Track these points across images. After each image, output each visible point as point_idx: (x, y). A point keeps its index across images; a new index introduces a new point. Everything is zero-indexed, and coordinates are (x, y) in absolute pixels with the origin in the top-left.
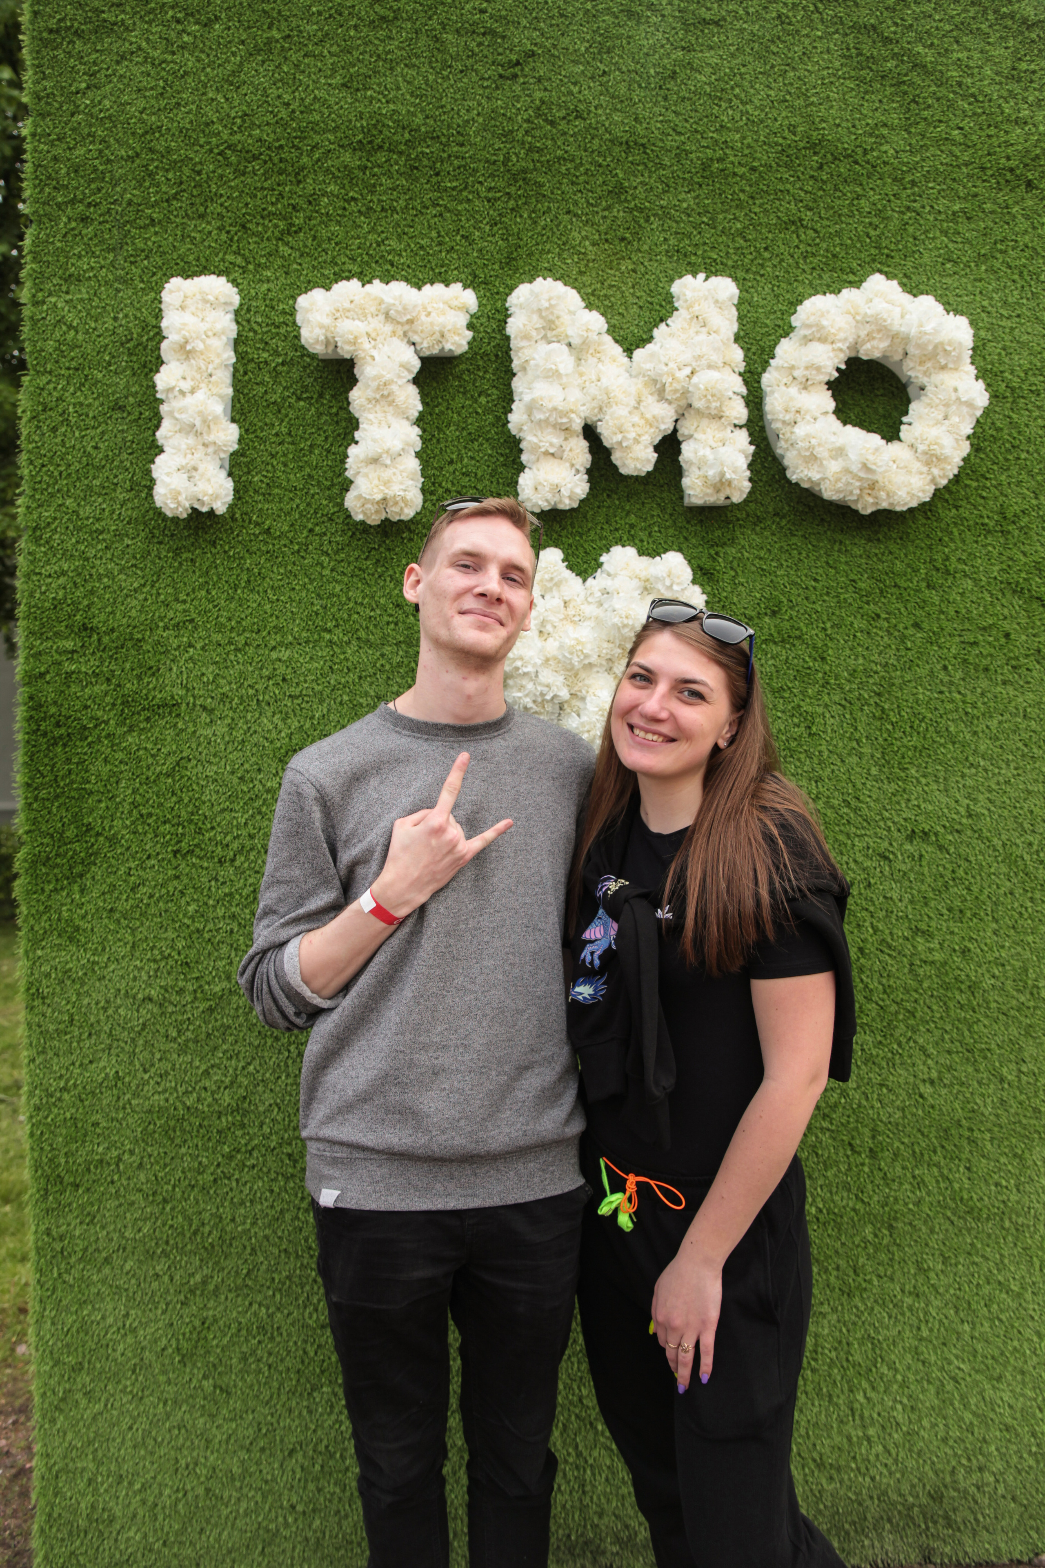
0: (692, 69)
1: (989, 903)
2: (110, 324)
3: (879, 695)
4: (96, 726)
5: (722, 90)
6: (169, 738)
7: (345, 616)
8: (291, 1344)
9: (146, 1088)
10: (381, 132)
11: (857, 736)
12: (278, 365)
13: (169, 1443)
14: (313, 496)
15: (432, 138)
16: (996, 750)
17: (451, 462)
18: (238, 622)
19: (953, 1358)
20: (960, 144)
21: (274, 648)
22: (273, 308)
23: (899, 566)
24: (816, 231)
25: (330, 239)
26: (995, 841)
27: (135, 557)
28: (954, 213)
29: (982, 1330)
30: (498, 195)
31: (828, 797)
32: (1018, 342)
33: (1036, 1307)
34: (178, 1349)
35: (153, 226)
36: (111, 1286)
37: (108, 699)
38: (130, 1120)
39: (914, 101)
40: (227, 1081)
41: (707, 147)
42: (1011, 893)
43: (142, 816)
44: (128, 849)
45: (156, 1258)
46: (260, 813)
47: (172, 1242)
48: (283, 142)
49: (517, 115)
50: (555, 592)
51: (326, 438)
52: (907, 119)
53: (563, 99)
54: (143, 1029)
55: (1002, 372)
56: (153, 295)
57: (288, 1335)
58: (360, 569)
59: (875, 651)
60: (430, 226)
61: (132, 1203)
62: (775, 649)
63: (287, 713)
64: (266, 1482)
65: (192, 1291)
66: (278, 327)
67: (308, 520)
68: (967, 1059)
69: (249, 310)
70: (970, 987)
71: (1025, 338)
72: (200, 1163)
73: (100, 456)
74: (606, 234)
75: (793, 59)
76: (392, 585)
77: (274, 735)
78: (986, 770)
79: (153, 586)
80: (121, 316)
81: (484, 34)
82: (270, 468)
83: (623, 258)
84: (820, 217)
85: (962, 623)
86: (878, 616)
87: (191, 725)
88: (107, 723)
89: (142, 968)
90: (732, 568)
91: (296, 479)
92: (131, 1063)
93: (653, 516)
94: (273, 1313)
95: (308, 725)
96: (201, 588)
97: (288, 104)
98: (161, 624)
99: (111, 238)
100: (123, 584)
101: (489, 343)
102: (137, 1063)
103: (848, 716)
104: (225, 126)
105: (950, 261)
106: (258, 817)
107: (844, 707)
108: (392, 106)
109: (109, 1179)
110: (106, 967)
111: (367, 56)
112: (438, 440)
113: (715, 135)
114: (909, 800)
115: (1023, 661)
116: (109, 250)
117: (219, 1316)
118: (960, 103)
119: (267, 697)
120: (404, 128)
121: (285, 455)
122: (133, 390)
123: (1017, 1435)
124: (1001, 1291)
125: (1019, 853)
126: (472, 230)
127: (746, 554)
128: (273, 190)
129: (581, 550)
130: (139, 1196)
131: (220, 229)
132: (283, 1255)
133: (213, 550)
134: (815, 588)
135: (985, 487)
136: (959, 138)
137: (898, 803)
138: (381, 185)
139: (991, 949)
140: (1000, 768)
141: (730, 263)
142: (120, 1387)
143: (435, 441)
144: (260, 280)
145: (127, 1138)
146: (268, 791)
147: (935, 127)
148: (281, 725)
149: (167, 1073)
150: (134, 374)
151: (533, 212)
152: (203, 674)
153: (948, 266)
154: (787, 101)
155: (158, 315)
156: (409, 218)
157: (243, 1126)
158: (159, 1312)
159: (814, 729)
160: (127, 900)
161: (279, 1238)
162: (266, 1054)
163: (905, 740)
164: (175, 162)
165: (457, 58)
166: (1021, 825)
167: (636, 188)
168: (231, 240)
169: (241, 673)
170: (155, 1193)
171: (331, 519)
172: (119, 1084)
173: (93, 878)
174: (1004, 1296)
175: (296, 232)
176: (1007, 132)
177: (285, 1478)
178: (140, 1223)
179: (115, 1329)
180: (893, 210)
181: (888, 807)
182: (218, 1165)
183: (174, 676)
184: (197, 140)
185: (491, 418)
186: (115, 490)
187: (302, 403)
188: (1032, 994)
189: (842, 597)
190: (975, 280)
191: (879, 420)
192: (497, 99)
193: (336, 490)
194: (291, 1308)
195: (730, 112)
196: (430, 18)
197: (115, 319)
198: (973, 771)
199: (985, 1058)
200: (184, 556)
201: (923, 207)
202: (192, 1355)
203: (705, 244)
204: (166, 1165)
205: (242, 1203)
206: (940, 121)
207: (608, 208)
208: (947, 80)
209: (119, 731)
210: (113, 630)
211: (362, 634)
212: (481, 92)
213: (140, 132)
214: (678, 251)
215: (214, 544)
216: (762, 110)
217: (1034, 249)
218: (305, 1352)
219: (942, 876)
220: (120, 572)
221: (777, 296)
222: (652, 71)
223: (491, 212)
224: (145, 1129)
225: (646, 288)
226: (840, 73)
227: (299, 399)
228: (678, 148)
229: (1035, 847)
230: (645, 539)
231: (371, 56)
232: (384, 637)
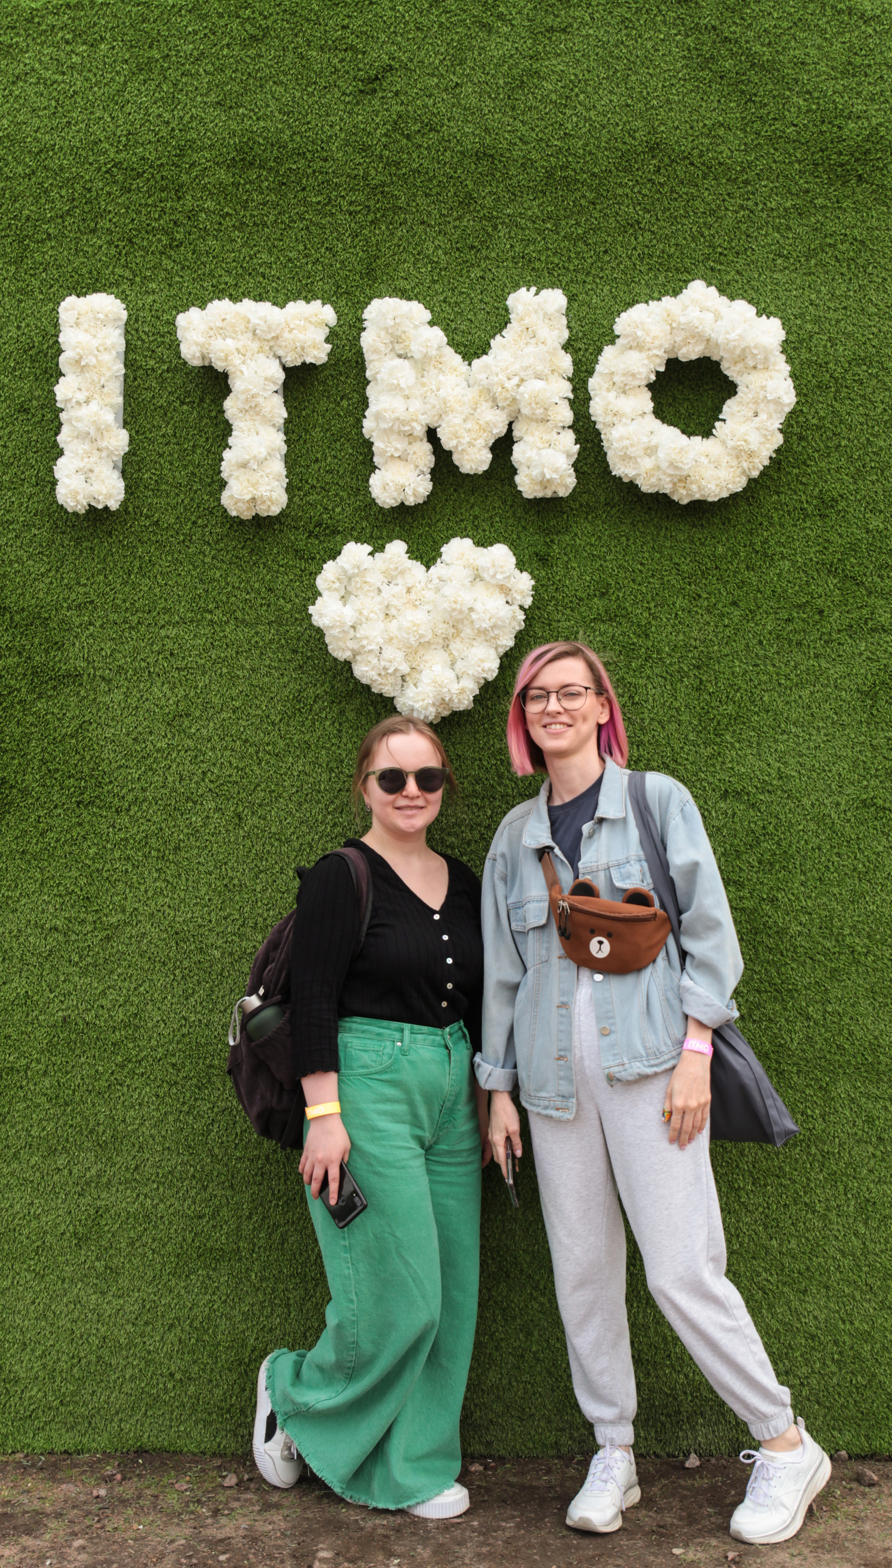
0: (539, 77)
1: (797, 856)
2: (14, 332)
3: (699, 668)
4: (9, 693)
5: (567, 97)
6: (73, 704)
7: (224, 598)
8: (172, 1231)
9: (51, 1005)
10: (252, 149)
11: (677, 705)
12: (163, 371)
13: (66, 1316)
14: (196, 492)
15: (299, 154)
16: (807, 718)
17: (317, 460)
18: (132, 604)
19: (761, 1270)
20: (794, 141)
21: (163, 627)
22: (158, 318)
23: (720, 550)
24: (653, 233)
25: (207, 253)
26: (805, 801)
27: (41, 546)
28: (786, 210)
29: (790, 1247)
30: (359, 208)
31: (649, 760)
32: (844, 333)
33: (841, 1228)
34: (75, 1233)
35: (50, 240)
36: (18, 1178)
37: (20, 670)
38: (38, 1034)
39: (750, 100)
40: (121, 1000)
41: (552, 155)
42: (819, 849)
43: (49, 771)
44: (38, 799)
45: (57, 1154)
46: (151, 769)
47: (71, 1140)
48: (164, 160)
49: (375, 130)
50: (399, 580)
51: (207, 439)
52: (743, 118)
53: (419, 112)
54: (49, 955)
55: (826, 363)
56: (51, 305)
57: (170, 1223)
58: (237, 557)
59: (695, 627)
60: (297, 240)
61: (39, 1105)
62: (603, 627)
63: (174, 683)
64: (149, 1352)
65: (88, 1184)
66: (163, 336)
67: (192, 513)
68: (775, 998)
69: (137, 320)
70: (777, 932)
71: (850, 328)
72: (97, 1071)
73: (9, 454)
74: (457, 243)
75: (634, 63)
76: (265, 572)
77: (163, 702)
78: (798, 736)
79: (57, 571)
80: (23, 325)
81: (346, 50)
82: (158, 466)
83: (472, 265)
84: (657, 219)
85: (779, 602)
86: (700, 596)
87: (92, 693)
88: (19, 690)
89: (50, 902)
90: (565, 554)
91: (181, 476)
92: (39, 984)
93: (494, 508)
94: (157, 1204)
95: (192, 694)
96: (100, 572)
97: (168, 123)
98: (65, 605)
99: (12, 252)
100: (32, 570)
101: (350, 350)
102: (44, 984)
103: (668, 687)
104: (112, 145)
105: (780, 256)
106: (150, 773)
107: (665, 679)
108: (262, 124)
109: (18, 1084)
110: (18, 901)
111: (239, 75)
112: (305, 442)
113: (558, 143)
114: (723, 763)
115: (835, 636)
116: (10, 263)
117: (110, 1205)
118: (795, 99)
119: (157, 669)
120: (272, 145)
121: (171, 455)
122: (36, 394)
123: (821, 1343)
124: (807, 1211)
125: (826, 812)
126: (335, 242)
127: (578, 541)
128: (156, 206)
129: (430, 539)
130: (44, 1099)
131: (110, 243)
132: (166, 1152)
133: (110, 540)
134: (641, 571)
135: (805, 474)
136: (794, 136)
137: (713, 765)
138: (253, 201)
139: (798, 898)
140: (810, 734)
141: (571, 268)
142: (25, 1266)
143: (302, 442)
144: (147, 292)
145: (35, 1048)
146: (158, 751)
147: (770, 125)
148: (169, 694)
149: (70, 994)
150: (36, 379)
151: (391, 223)
152: (102, 649)
153: (779, 261)
154: (628, 105)
155: (56, 325)
156: (279, 232)
157: (134, 1040)
158: (60, 1201)
159: (637, 699)
160: (36, 844)
161: (163, 1137)
162: (155, 977)
163: (721, 709)
164: (68, 180)
165: (319, 75)
166: (830, 785)
167: (484, 198)
168: (120, 254)
169: (135, 648)
170: (57, 1097)
171: (211, 513)
172: (29, 1002)
173: (8, 824)
174: (810, 1216)
175: (177, 246)
176: (840, 128)
177: (165, 1349)
178: (45, 1123)
179: (21, 1215)
180: (727, 209)
181: (704, 769)
182: (112, 1073)
183: (77, 650)
184: (86, 158)
185: (352, 420)
186: (22, 485)
187: (185, 407)
188: (837, 941)
189: (666, 579)
190: (805, 274)
191: (706, 413)
192: (358, 115)
193: (216, 486)
194: (173, 1200)
195: (575, 119)
196: (296, 36)
197: (19, 327)
198: (785, 737)
199: (792, 998)
200: (84, 544)
201: (756, 204)
202: (88, 1239)
203: (548, 249)
204: (67, 1073)
205: (133, 1106)
206: (775, 119)
207: (459, 218)
208: (784, 77)
209: (30, 698)
210: (23, 610)
211: (239, 614)
212: (342, 107)
213: (36, 150)
214: (523, 257)
215: (110, 534)
216: (605, 116)
217: (862, 242)
218: (184, 1240)
219: (753, 832)
220: (29, 558)
221: (614, 297)
222: (501, 82)
223: (353, 225)
224: (50, 1041)
225: (493, 294)
226: (680, 75)
227: (183, 403)
228: (524, 157)
229: (842, 807)
230: (487, 528)
231: (242, 74)
232: (257, 618)
